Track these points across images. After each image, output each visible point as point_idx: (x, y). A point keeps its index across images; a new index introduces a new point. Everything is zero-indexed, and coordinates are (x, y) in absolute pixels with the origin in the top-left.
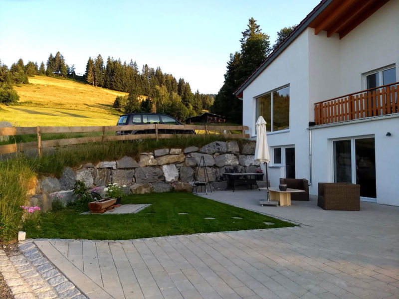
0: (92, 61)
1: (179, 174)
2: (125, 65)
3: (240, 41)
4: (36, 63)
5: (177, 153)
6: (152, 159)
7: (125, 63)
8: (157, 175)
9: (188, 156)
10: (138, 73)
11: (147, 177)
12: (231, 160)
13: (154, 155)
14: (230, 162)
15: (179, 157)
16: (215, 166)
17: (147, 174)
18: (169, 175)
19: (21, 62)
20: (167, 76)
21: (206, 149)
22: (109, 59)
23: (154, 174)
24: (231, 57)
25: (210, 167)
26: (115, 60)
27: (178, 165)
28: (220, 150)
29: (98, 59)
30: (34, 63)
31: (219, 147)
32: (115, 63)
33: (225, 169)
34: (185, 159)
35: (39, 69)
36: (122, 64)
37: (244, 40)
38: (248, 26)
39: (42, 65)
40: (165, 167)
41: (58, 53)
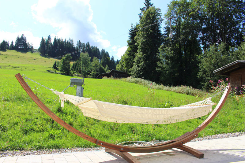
0: (44, 39)
2: (65, 41)
3: (139, 15)
7: (65, 40)
10: (74, 46)
20: (93, 48)
22: (55, 39)
24: (132, 26)
26: (59, 38)
29: (48, 38)
30: (7, 42)
32: (59, 40)
35: (9, 45)
36: (64, 40)
37: (141, 14)
38: (145, 4)
39: (12, 43)
41: (23, 35)
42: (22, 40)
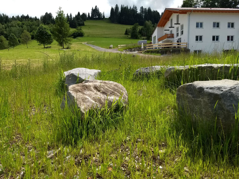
0: (113, 8)
2: (130, 9)
10: (138, 12)
19: (79, 13)
20: (154, 12)
22: (122, 7)
26: (125, 6)
29: (116, 7)
30: (85, 14)
32: (125, 8)
35: (87, 16)
39: (89, 14)
41: (96, 6)
42: (95, 11)
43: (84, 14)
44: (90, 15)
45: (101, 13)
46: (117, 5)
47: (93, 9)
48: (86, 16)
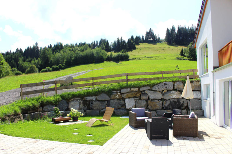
0: (169, 29)
1: (135, 105)
2: (188, 28)
4: (140, 36)
5: (135, 91)
6: (119, 95)
8: (121, 105)
9: (143, 93)
11: (114, 106)
12: (175, 95)
13: (120, 93)
14: (174, 96)
15: (136, 93)
16: (162, 99)
17: (114, 104)
18: (128, 105)
19: (132, 37)
21: (156, 87)
22: (179, 28)
23: (119, 104)
25: (158, 100)
26: (182, 27)
27: (135, 99)
28: (167, 88)
29: (172, 28)
30: (139, 37)
31: (167, 86)
32: (183, 28)
33: (170, 101)
34: (140, 95)
36: (187, 28)
40: (127, 100)
41: (151, 29)
42: (150, 34)
43: (137, 38)
44: (144, 38)
45: (156, 35)
46: (173, 26)
47: (147, 32)
48: (140, 39)
